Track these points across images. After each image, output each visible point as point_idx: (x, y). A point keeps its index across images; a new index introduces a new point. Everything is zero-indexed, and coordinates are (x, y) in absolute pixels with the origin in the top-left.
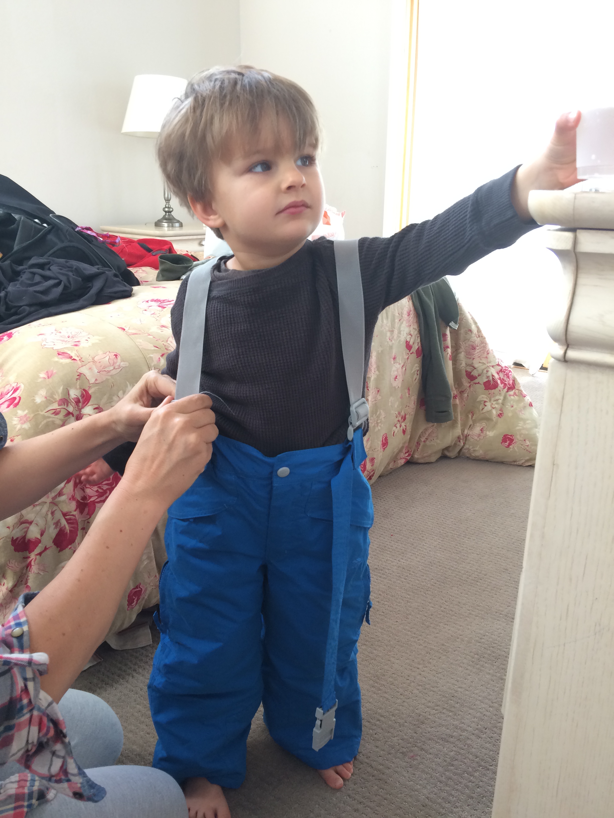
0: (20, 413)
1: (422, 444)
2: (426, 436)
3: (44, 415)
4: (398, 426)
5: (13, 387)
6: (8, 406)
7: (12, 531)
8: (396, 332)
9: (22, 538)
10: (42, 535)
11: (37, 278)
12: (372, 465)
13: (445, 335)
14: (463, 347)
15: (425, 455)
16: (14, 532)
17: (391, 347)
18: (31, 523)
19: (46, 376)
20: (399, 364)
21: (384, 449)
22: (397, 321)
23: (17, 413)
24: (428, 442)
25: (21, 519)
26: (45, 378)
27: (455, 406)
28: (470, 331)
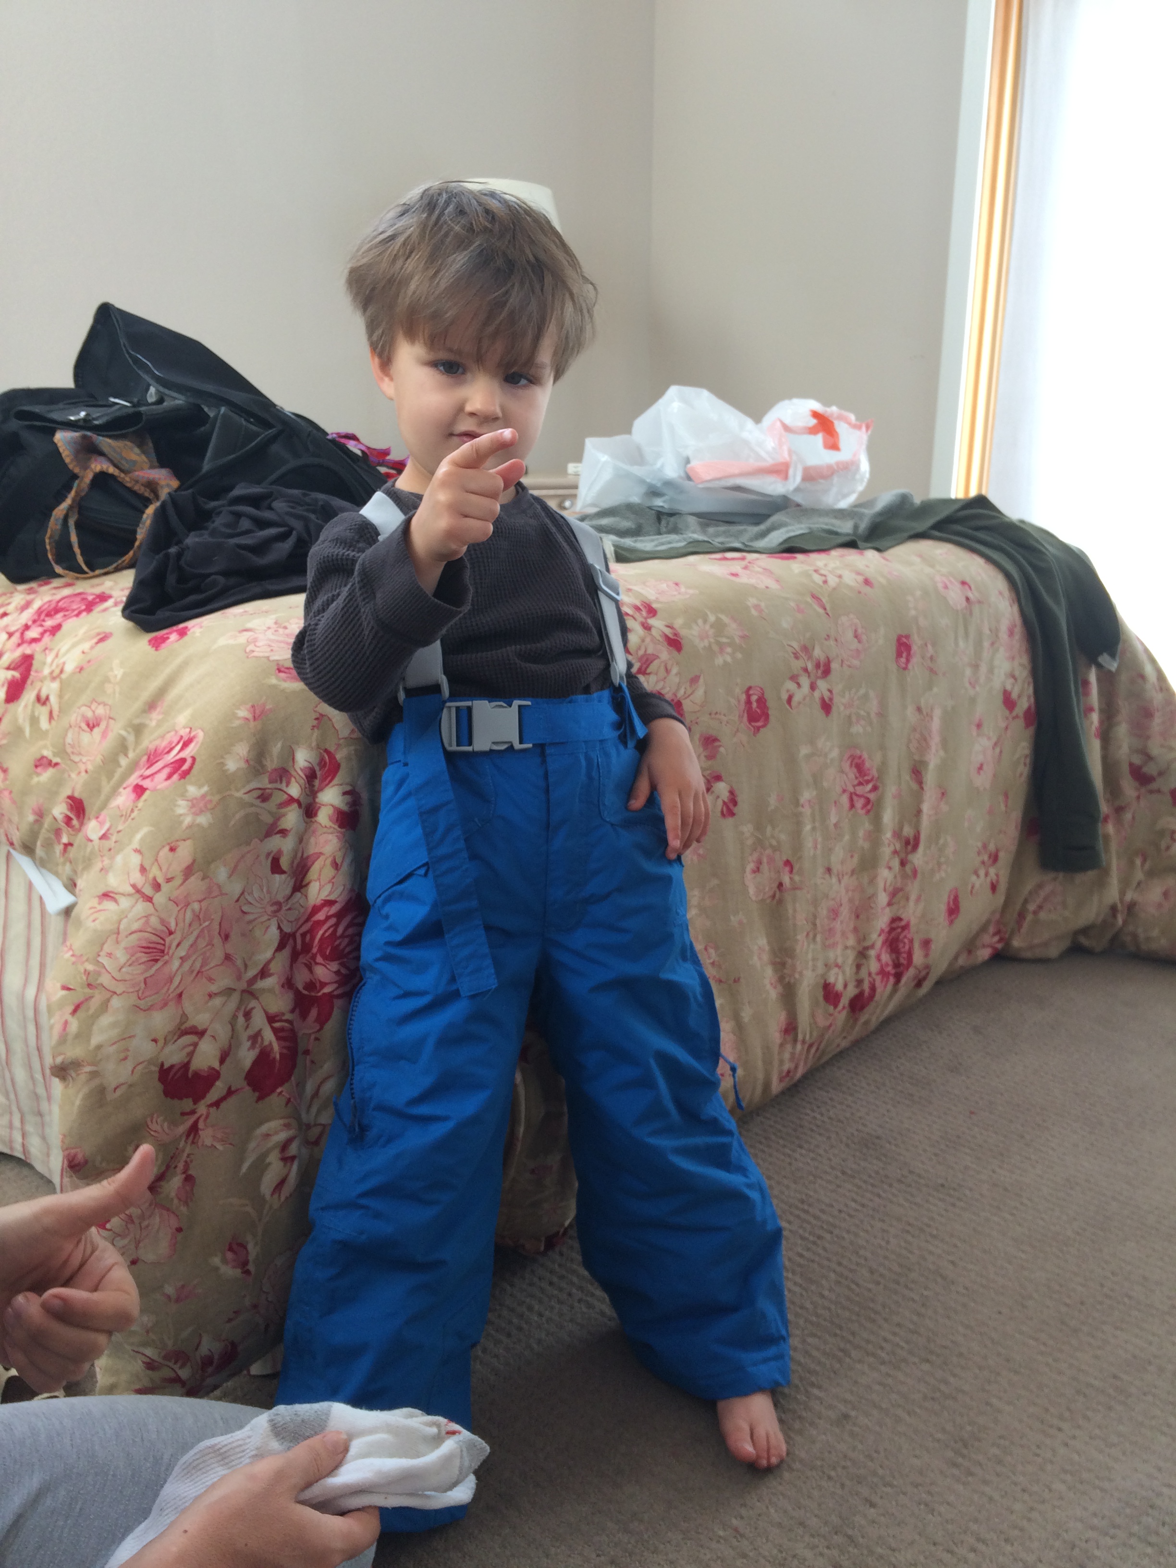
0: (193, 791)
1: (1029, 917)
2: (1039, 901)
3: (241, 798)
4: (982, 873)
5: (182, 737)
6: (169, 777)
7: (163, 1048)
8: (983, 669)
9: (181, 1068)
10: (222, 1061)
11: (245, 524)
12: (926, 955)
13: (1086, 683)
14: (1125, 710)
15: (1036, 941)
16: (167, 1050)
17: (973, 701)
18: (201, 1034)
19: (250, 716)
20: (989, 738)
21: (951, 922)
22: (986, 644)
23: (186, 791)
24: (1042, 915)
25: (182, 1023)
26: (247, 719)
27: (1106, 837)
28: (1142, 677)
